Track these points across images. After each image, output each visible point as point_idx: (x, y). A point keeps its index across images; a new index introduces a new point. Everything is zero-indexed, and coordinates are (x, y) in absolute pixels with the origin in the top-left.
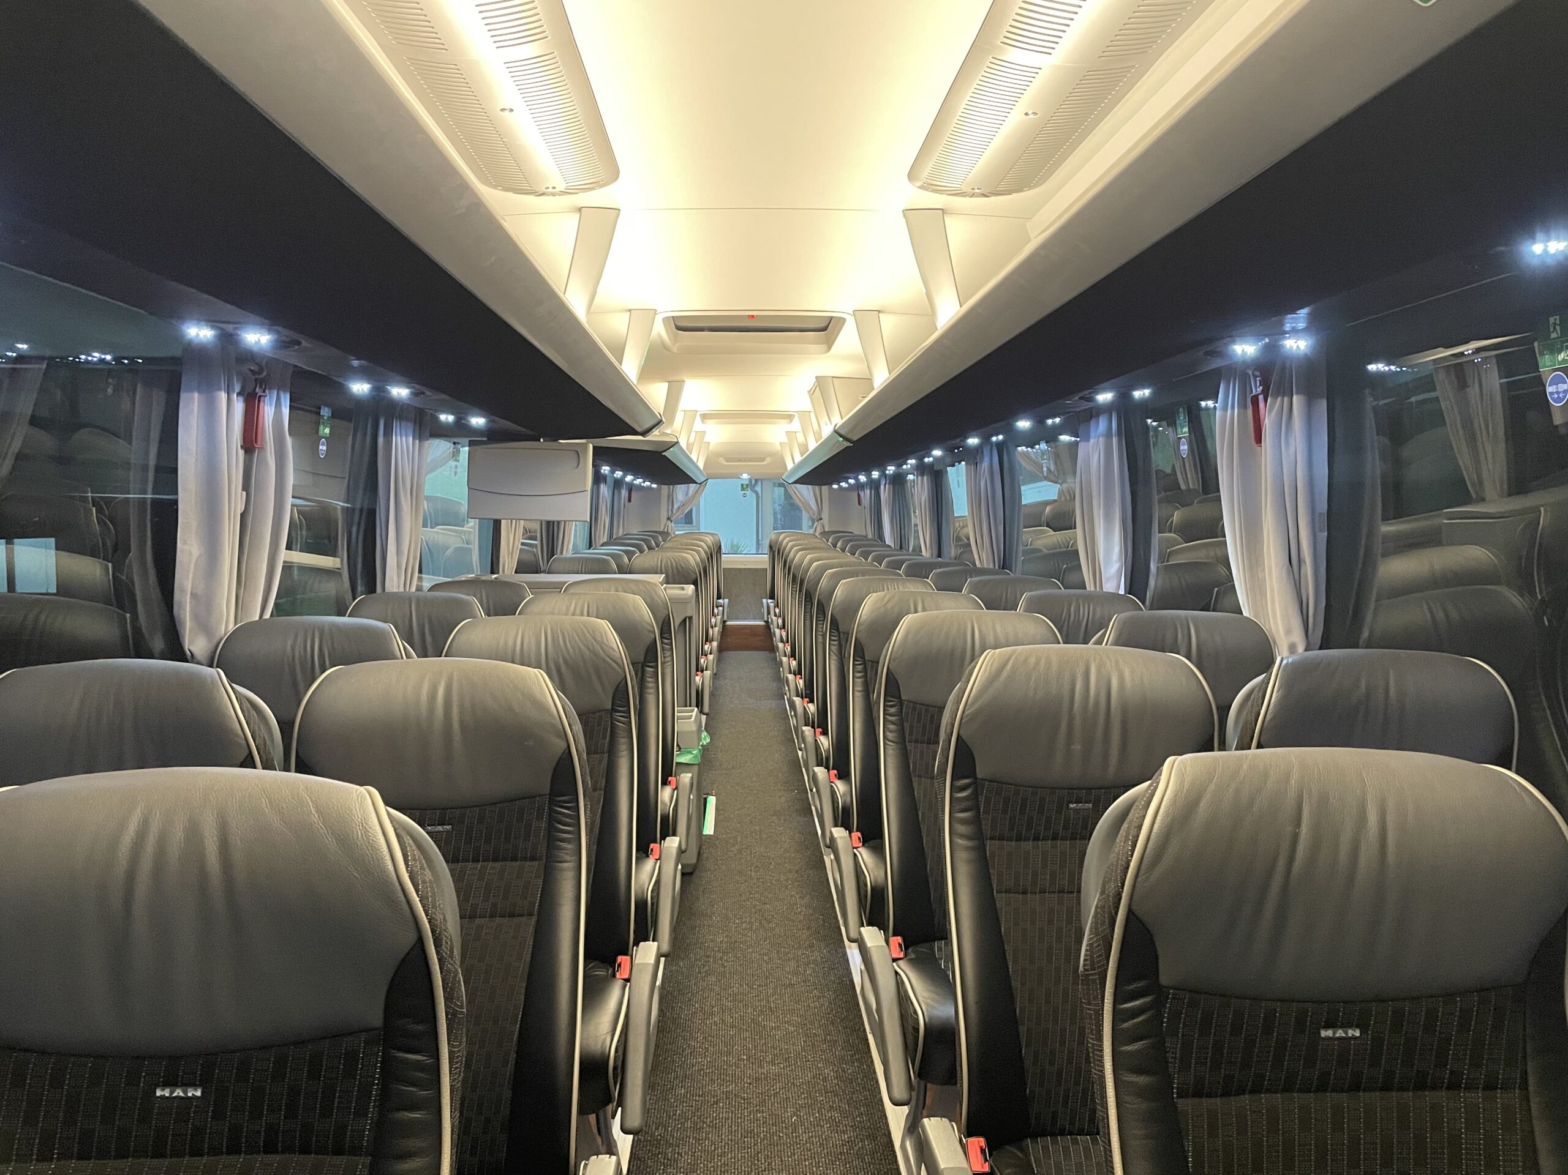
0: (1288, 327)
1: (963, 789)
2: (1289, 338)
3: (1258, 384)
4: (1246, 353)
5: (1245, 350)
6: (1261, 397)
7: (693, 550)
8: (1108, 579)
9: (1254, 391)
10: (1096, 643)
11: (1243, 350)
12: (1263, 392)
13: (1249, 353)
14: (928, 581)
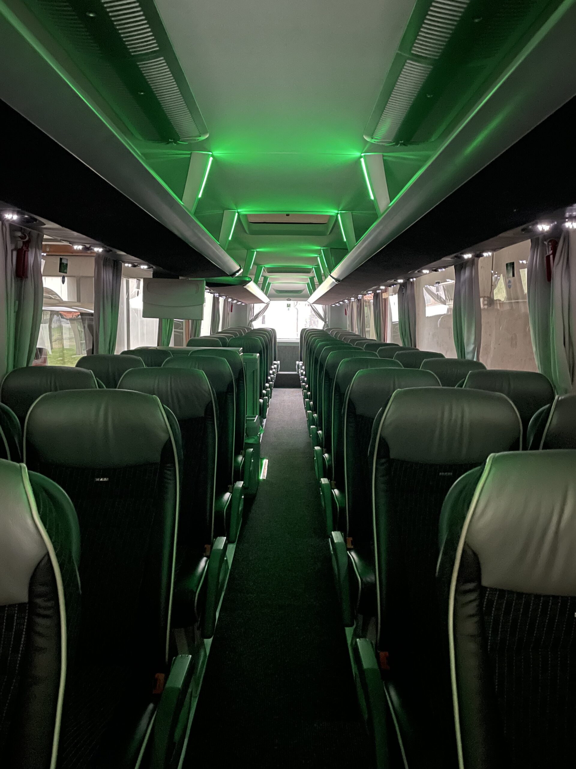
0: (567, 215)
1: (383, 464)
2: (567, 222)
3: (550, 249)
4: (544, 230)
5: (544, 229)
6: (551, 257)
7: (260, 336)
8: (468, 353)
9: (548, 253)
10: (458, 386)
11: (543, 229)
12: (552, 254)
13: (546, 230)
14: (377, 353)
